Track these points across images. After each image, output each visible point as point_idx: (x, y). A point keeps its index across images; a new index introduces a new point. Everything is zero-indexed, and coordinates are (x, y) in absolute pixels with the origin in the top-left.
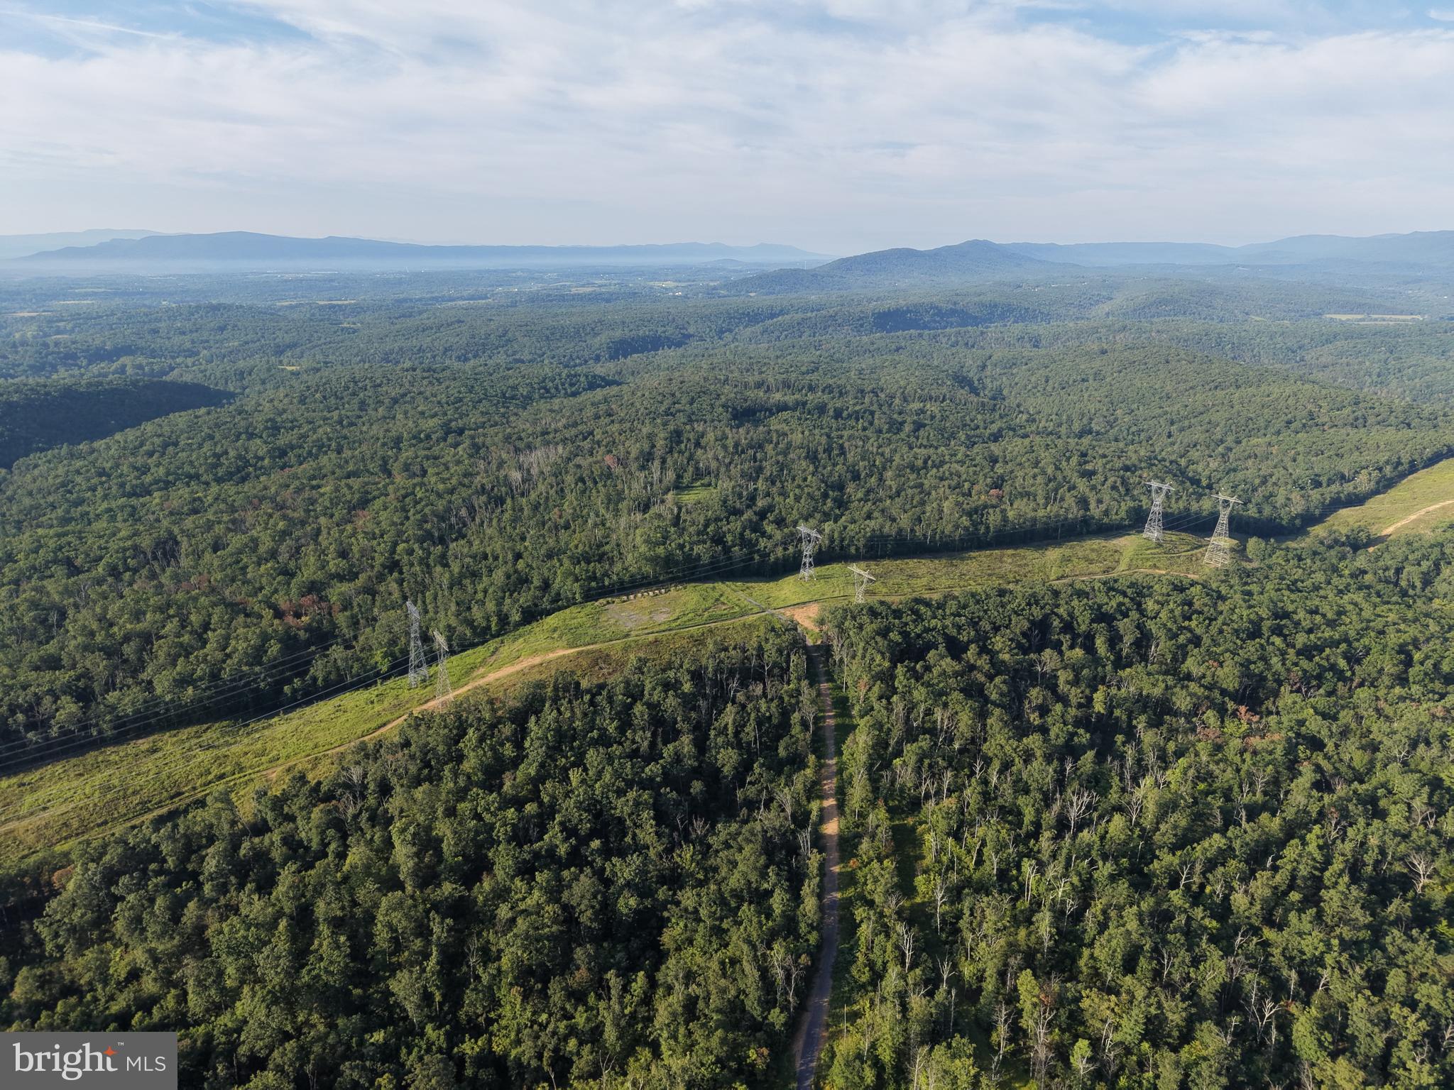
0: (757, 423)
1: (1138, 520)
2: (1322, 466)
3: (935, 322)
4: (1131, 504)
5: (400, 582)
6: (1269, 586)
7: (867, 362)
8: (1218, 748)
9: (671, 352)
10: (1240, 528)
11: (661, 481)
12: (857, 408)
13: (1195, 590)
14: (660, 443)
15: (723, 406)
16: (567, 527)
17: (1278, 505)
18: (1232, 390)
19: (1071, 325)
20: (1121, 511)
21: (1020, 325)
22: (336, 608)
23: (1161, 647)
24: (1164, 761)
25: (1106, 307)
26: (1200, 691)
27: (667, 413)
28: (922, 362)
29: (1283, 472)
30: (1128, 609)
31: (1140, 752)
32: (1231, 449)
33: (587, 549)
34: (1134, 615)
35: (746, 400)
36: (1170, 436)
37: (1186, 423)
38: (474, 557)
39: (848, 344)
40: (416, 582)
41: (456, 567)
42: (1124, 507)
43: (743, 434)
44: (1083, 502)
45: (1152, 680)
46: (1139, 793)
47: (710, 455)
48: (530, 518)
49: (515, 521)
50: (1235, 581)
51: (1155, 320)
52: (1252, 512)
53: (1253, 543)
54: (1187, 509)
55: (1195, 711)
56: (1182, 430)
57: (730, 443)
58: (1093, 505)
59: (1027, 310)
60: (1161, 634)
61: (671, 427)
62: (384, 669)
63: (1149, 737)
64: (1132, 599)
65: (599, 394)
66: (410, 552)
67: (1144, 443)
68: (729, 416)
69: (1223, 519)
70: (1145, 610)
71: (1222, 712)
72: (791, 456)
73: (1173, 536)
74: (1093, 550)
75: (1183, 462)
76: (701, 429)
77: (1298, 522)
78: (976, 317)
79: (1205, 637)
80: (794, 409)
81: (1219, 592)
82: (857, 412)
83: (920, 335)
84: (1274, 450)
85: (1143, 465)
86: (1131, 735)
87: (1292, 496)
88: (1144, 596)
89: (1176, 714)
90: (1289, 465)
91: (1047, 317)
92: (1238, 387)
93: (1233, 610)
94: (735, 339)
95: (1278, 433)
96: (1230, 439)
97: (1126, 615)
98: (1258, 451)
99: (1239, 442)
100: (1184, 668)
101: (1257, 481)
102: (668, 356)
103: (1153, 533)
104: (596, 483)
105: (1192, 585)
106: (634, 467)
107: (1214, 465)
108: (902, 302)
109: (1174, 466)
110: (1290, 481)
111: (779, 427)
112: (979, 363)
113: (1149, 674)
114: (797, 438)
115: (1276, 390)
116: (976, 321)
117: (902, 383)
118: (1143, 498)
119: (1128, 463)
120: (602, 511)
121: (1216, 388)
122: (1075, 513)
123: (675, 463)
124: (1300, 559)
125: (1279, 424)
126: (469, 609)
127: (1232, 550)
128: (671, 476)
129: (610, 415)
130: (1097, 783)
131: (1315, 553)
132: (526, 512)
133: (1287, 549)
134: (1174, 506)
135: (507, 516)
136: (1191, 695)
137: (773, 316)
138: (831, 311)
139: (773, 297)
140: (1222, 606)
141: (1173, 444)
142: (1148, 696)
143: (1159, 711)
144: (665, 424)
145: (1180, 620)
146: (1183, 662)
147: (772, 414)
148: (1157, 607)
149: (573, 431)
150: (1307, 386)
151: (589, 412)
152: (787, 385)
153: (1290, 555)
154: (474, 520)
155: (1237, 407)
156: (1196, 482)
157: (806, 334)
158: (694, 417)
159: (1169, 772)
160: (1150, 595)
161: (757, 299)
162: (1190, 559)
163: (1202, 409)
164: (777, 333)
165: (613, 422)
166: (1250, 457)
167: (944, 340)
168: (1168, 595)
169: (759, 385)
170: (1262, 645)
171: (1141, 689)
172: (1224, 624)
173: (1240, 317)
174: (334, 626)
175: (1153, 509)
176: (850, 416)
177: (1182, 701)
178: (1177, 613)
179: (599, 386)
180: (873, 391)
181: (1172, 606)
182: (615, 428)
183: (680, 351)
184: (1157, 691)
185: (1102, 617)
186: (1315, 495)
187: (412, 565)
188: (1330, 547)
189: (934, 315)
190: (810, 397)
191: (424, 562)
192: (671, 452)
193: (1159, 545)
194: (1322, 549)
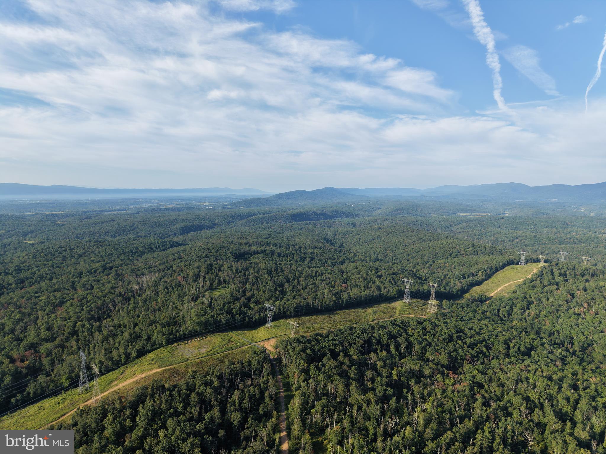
0: (245, 259)
1: (400, 295)
2: (465, 270)
3: (315, 218)
4: (397, 288)
5: (77, 341)
6: (453, 320)
7: (290, 234)
8: (444, 391)
9: (208, 231)
10: (440, 296)
11: (203, 287)
12: (287, 252)
13: (427, 323)
14: (203, 270)
15: (231, 253)
16: (159, 310)
17: (451, 286)
18: (429, 242)
19: (367, 218)
20: (394, 291)
21: (347, 219)
22: (43, 356)
23: (417, 348)
24: (424, 399)
25: (379, 212)
26: (434, 366)
27: (206, 257)
28: (311, 233)
29: (451, 273)
30: (402, 333)
31: (413, 396)
32: (431, 265)
33: (169, 320)
34: (404, 335)
35: (240, 250)
36: (408, 260)
37: (414, 255)
38: (114, 326)
39: (282, 226)
40: (85, 340)
41: (105, 332)
42: (395, 290)
43: (239, 265)
44: (379, 288)
45: (415, 363)
46: (416, 415)
47: (225, 274)
48: (142, 307)
49: (135, 308)
50: (440, 318)
51: (397, 216)
52: (442, 289)
53: (444, 302)
54: (419, 290)
55: (432, 376)
56: (412, 258)
57: (234, 268)
58: (382, 290)
59: (349, 213)
60: (416, 342)
61: (208, 263)
62: (66, 385)
63: (416, 389)
64: (402, 328)
65: (175, 249)
66: (83, 326)
67: (399, 263)
68: (233, 257)
69: (433, 293)
70: (408, 333)
71: (443, 374)
72: (261, 273)
73: (415, 301)
74: (385, 308)
75: (414, 270)
76: (221, 263)
77: (459, 293)
78: (331, 216)
79: (432, 342)
80: (261, 253)
81: (435, 323)
82: (287, 254)
83: (310, 223)
84: (447, 265)
85: (400, 272)
86: (409, 389)
87: (456, 282)
88: (407, 327)
89: (425, 377)
90: (453, 270)
91: (357, 216)
92: (431, 241)
93: (441, 330)
94: (235, 225)
95: (447, 258)
96: (431, 261)
97: (401, 336)
98: (442, 265)
99: (434, 262)
100: (426, 356)
101: (443, 277)
102: (206, 232)
103: (407, 300)
104: (173, 289)
105: (425, 321)
106: (191, 281)
107: (426, 271)
108: (302, 210)
109: (412, 272)
110: (454, 277)
111: (255, 261)
112: (333, 233)
113: (413, 360)
114: (263, 265)
115: (445, 242)
116: (331, 217)
117: (304, 242)
118: (401, 285)
119: (394, 271)
120: (176, 302)
121: (423, 241)
122: (376, 293)
123: (210, 278)
124: (463, 308)
125: (447, 255)
126: (111, 352)
127: (438, 305)
128: (208, 284)
129: (180, 259)
130: (398, 412)
131: (468, 305)
132: (140, 304)
133: (457, 304)
134: (414, 288)
135: (131, 306)
136: (431, 368)
137: (250, 216)
138: (274, 214)
139: (250, 208)
140: (438, 329)
141: (410, 263)
142: (414, 370)
143: (419, 376)
144: (205, 262)
145: (422, 336)
146: (425, 354)
147: (252, 256)
148: (413, 331)
149: (163, 266)
150: (455, 240)
151: (171, 257)
152: (258, 243)
153: (459, 306)
154: (115, 309)
155: (431, 248)
156: (420, 278)
157: (265, 223)
158: (218, 258)
159: (426, 404)
160: (409, 326)
161: (244, 209)
162: (422, 310)
163: (419, 250)
164: (253, 223)
165: (181, 261)
166: (438, 268)
167: (319, 225)
168: (417, 326)
169: (246, 244)
170: (454, 344)
171: (411, 367)
172: (439, 337)
173: (428, 215)
174: (42, 365)
175: (406, 290)
176: (284, 255)
177: (427, 371)
178: (421, 333)
179: (175, 246)
180: (293, 245)
181: (418, 330)
182: (182, 264)
183: (212, 230)
184: (417, 368)
185: (392, 337)
186: (464, 281)
187: (83, 332)
188: (473, 302)
189: (315, 215)
190: (268, 248)
191: (90, 331)
192: (208, 273)
193: (410, 305)
194: (470, 303)
